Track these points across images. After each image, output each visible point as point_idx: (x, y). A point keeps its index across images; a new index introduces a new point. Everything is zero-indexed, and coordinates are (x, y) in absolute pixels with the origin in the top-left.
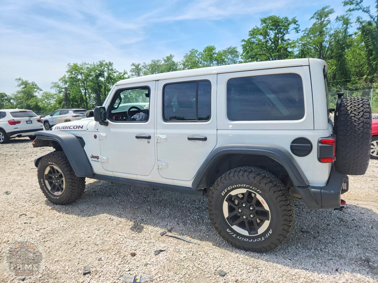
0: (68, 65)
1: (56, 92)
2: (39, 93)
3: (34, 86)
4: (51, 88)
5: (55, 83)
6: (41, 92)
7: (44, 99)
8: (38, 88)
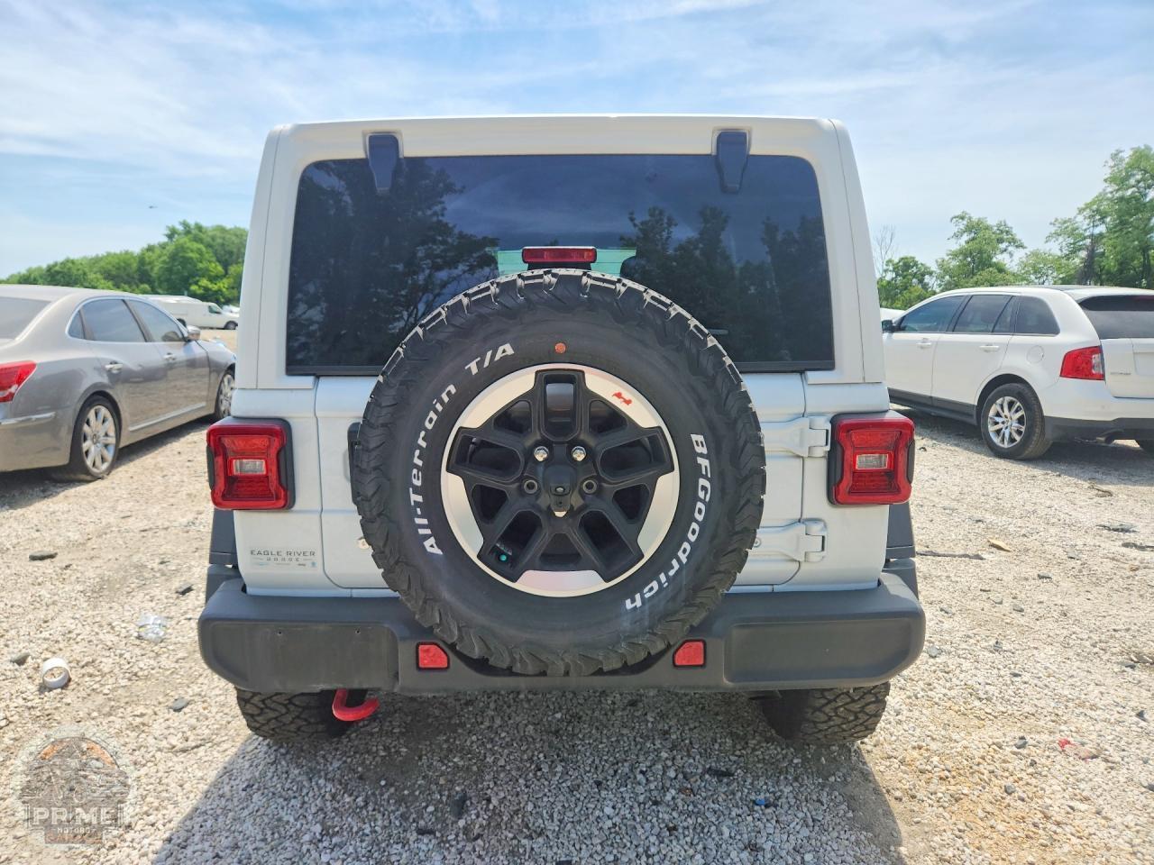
0: (1115, 156)
1: (1061, 250)
2: (1011, 255)
3: (1004, 236)
4: (1048, 240)
5: (1065, 222)
6: (1019, 254)
7: (1026, 272)
8: (1013, 241)
